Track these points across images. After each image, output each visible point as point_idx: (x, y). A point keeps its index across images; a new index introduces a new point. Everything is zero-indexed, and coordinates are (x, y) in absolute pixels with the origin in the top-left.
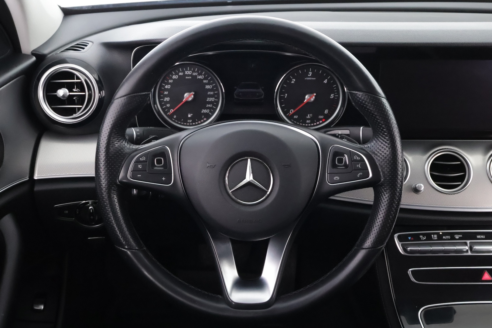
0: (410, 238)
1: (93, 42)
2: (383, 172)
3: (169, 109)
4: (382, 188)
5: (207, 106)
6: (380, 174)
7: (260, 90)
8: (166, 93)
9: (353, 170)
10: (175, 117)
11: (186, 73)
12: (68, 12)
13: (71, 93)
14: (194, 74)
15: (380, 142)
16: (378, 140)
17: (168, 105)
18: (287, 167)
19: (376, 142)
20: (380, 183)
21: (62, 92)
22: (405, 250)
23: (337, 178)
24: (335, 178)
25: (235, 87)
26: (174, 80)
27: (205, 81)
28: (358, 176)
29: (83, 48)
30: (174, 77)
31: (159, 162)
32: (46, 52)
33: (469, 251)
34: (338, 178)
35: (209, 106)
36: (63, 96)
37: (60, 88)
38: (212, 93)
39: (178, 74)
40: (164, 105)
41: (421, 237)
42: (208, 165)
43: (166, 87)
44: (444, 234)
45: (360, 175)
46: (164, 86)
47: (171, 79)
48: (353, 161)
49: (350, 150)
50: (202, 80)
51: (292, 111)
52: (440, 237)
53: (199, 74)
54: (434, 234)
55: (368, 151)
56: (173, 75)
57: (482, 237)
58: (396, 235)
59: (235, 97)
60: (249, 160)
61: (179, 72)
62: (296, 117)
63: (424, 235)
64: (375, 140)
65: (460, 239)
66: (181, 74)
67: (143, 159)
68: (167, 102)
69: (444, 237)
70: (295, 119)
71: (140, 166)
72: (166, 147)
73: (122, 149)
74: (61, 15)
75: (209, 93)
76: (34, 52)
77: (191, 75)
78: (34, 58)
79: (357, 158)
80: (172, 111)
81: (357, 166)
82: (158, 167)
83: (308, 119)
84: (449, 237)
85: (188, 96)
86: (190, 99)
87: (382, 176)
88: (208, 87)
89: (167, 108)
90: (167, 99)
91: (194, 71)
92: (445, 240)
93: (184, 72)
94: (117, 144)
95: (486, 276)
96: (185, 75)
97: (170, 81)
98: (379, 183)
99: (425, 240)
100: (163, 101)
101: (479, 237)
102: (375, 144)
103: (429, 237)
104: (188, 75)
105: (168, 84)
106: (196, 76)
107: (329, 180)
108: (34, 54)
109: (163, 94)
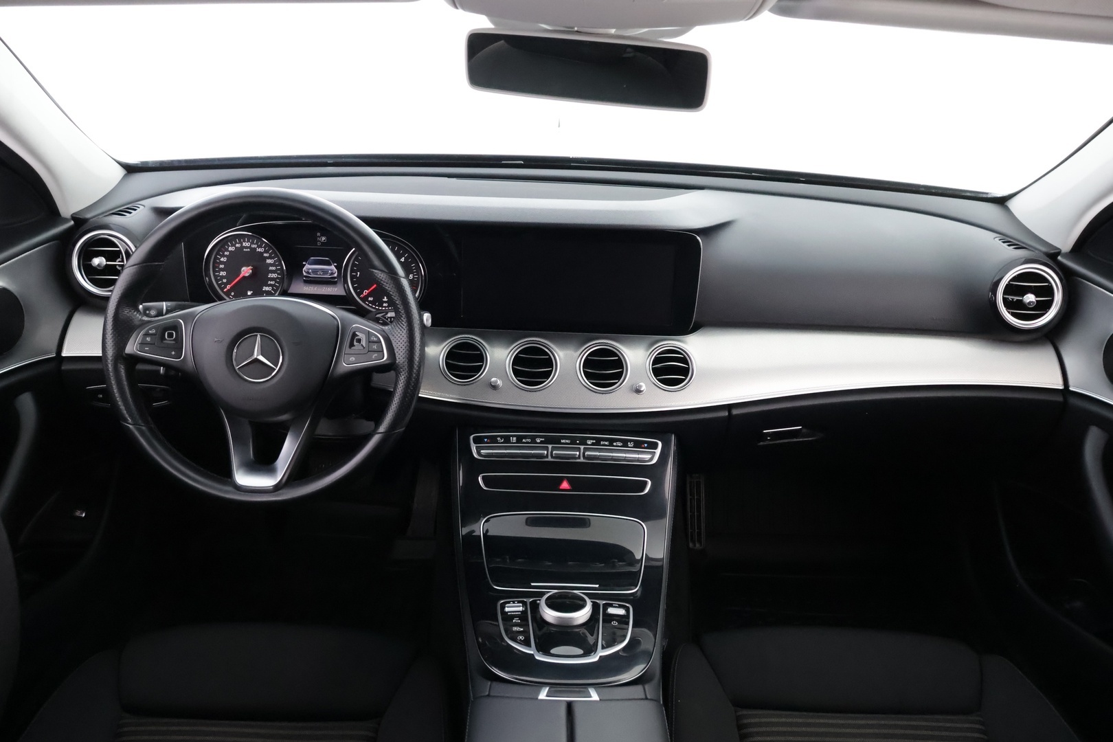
0: (486, 440)
1: (144, 206)
2: (399, 354)
3: (226, 284)
5: (269, 282)
6: (395, 356)
7: (333, 267)
8: (222, 266)
9: (369, 351)
10: (233, 294)
11: (244, 244)
12: (131, 169)
13: (108, 263)
14: (253, 246)
17: (225, 281)
20: (395, 365)
21: (98, 261)
22: (479, 453)
24: (350, 359)
25: (304, 263)
26: (230, 252)
27: (265, 255)
28: (373, 357)
29: (130, 213)
30: (230, 249)
31: (170, 335)
32: (88, 216)
33: (550, 457)
34: (354, 359)
35: (272, 283)
36: (99, 265)
37: (97, 256)
38: (274, 268)
39: (234, 246)
40: (220, 280)
41: (499, 439)
42: (216, 340)
43: (222, 259)
44: (525, 437)
45: (375, 356)
46: (219, 259)
47: (227, 250)
48: (370, 342)
49: (369, 331)
50: (262, 253)
51: (366, 292)
52: (519, 439)
53: (259, 247)
54: (513, 436)
55: (387, 333)
56: (229, 246)
57: (567, 441)
58: (472, 437)
59: (305, 274)
60: (259, 336)
61: (236, 243)
62: (371, 299)
63: (501, 437)
65: (541, 442)
66: (237, 245)
67: (153, 331)
68: (223, 277)
69: (524, 440)
70: (370, 302)
71: (148, 339)
72: (181, 321)
73: (131, 320)
74: (121, 172)
75: (271, 268)
76: (75, 216)
77: (250, 247)
78: (72, 223)
79: (374, 339)
80: (228, 287)
81: (374, 347)
82: (168, 340)
83: (385, 302)
84: (529, 440)
85: (246, 271)
86: (247, 275)
87: (397, 358)
88: (269, 261)
89: (223, 283)
90: (223, 273)
91: (252, 243)
92: (524, 443)
93: (242, 244)
94: (127, 312)
95: (565, 485)
96: (242, 247)
97: (226, 253)
99: (502, 443)
100: (219, 276)
101: (563, 441)
103: (507, 439)
104: (247, 247)
105: (224, 256)
106: (255, 249)
108: (74, 217)
109: (218, 267)
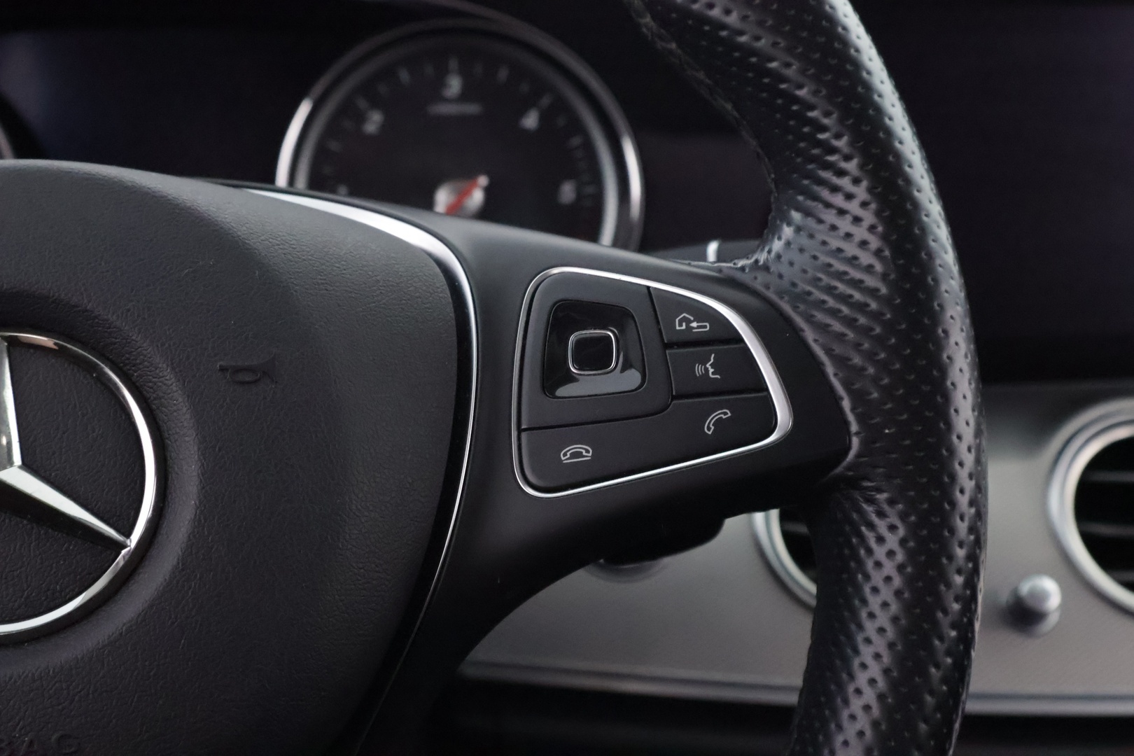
2: (858, 398)
4: (857, 495)
6: (841, 410)
9: (674, 398)
15: (828, 205)
16: (816, 198)
18: (248, 377)
19: (807, 213)
20: (845, 464)
23: (577, 452)
24: (565, 456)
28: (709, 427)
34: (587, 452)
45: (719, 423)
48: (667, 346)
49: (648, 288)
55: (771, 295)
64: (797, 210)
79: (694, 324)
81: (699, 370)
87: (851, 418)
98: (839, 470)
102: (798, 229)
107: (534, 470)
